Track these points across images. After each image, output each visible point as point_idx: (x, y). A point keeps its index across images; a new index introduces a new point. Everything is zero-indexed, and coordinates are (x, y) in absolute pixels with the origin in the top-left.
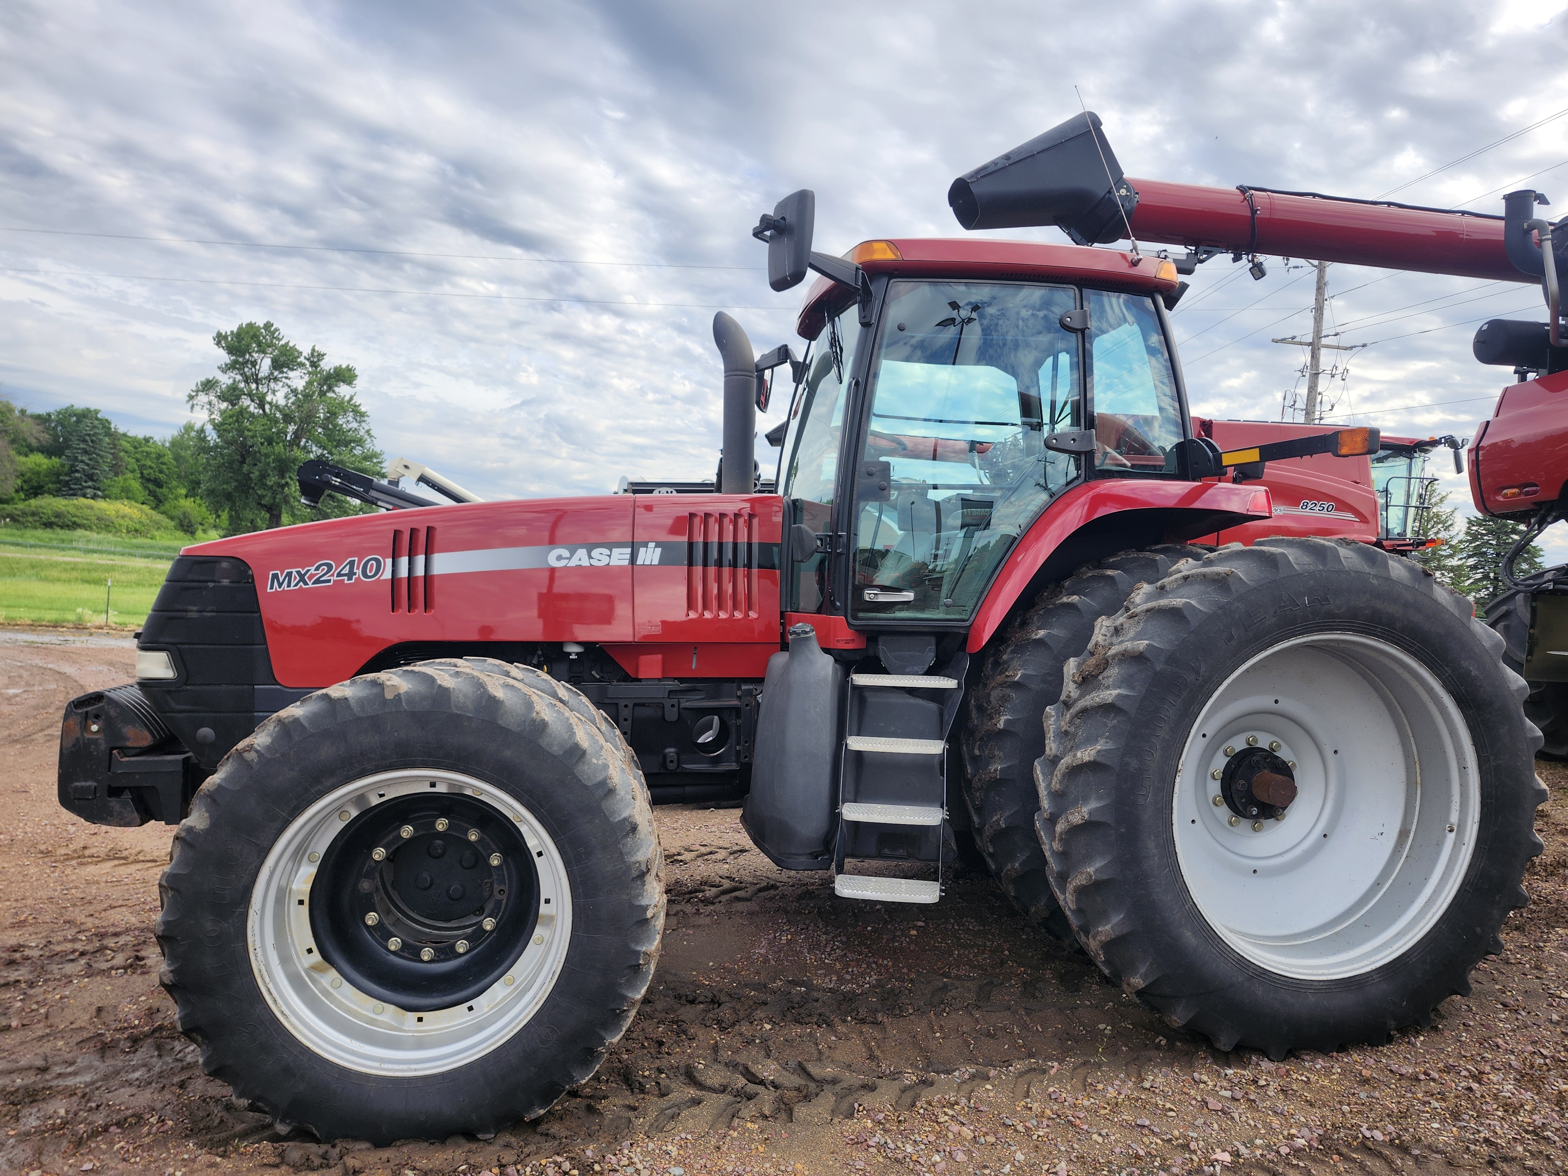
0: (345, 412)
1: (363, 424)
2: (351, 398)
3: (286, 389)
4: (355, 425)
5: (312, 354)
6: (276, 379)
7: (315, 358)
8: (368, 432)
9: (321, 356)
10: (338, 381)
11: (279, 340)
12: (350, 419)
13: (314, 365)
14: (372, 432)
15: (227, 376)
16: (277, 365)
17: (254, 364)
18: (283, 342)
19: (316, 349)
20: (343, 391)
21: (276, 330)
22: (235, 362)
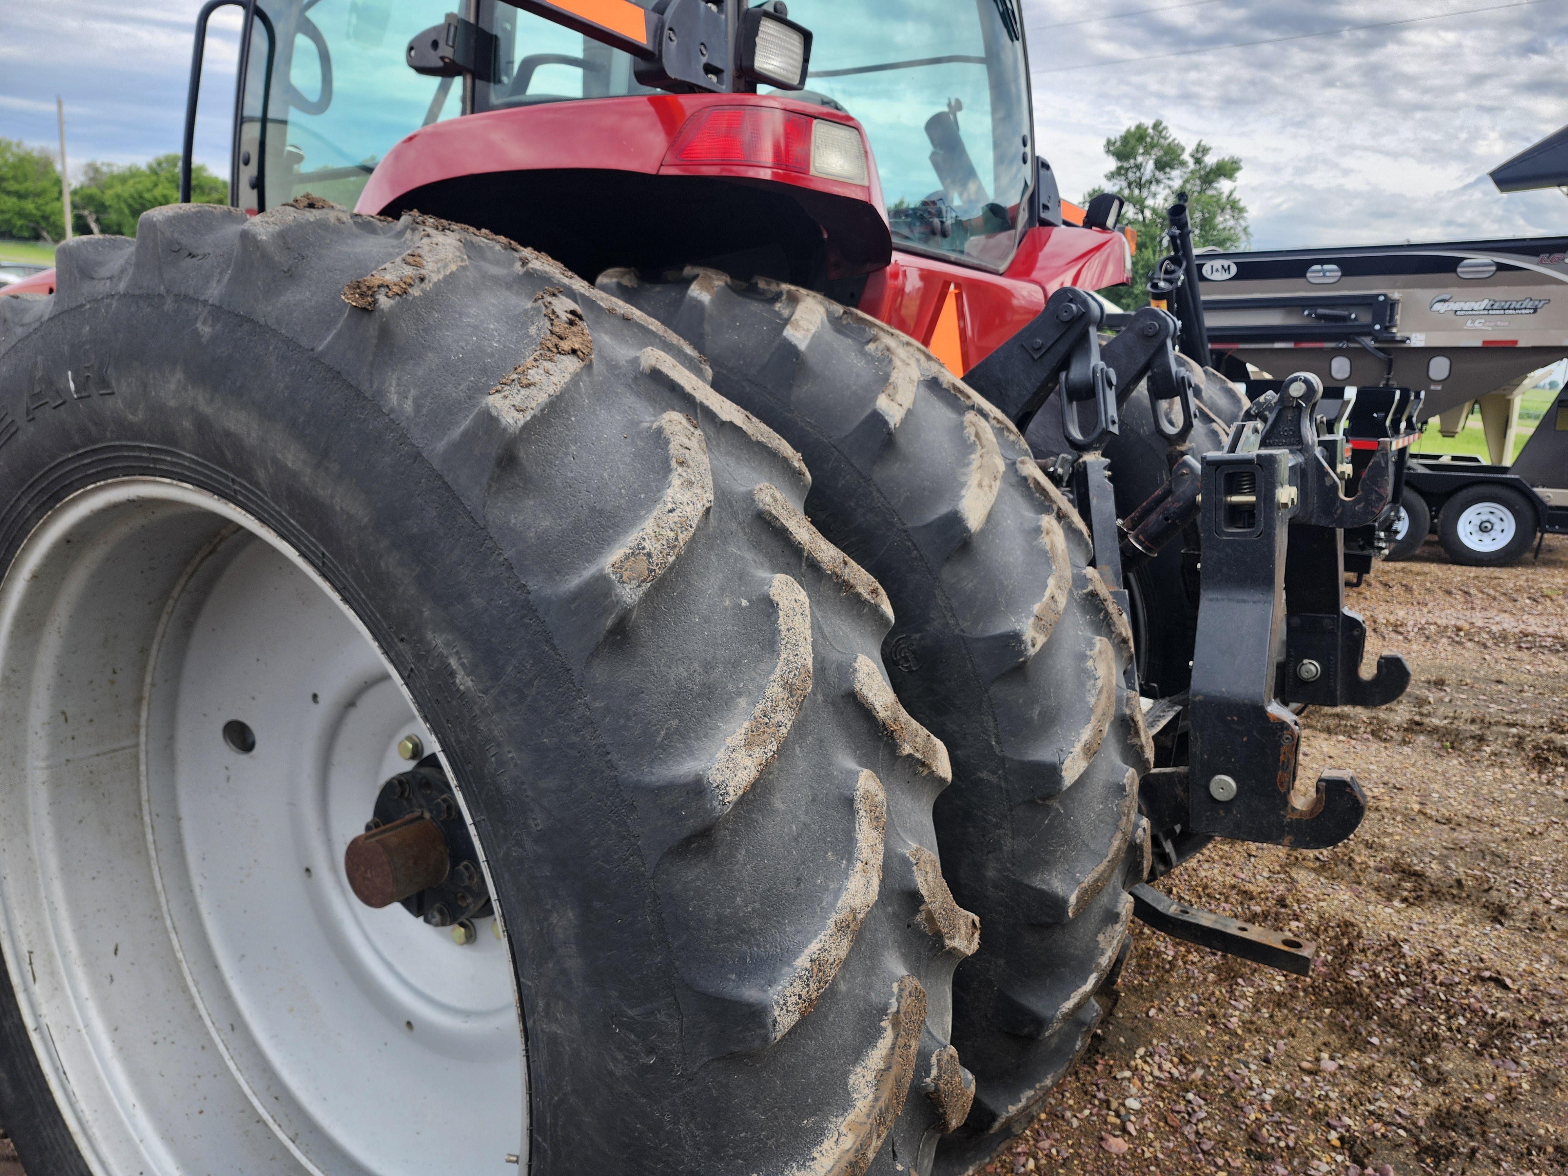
0: (1223, 210)
1: (1241, 221)
2: (1231, 194)
3: (1167, 191)
4: (1231, 223)
5: (1197, 150)
6: (1158, 182)
7: (1201, 151)
8: (1245, 230)
9: (1205, 151)
10: (1220, 176)
11: (1165, 138)
12: (1227, 217)
13: (1198, 161)
14: (1250, 230)
15: (1111, 183)
16: (1161, 166)
17: (1139, 167)
18: (1170, 140)
19: (1203, 143)
20: (1224, 185)
21: (1165, 128)
22: (1119, 168)
